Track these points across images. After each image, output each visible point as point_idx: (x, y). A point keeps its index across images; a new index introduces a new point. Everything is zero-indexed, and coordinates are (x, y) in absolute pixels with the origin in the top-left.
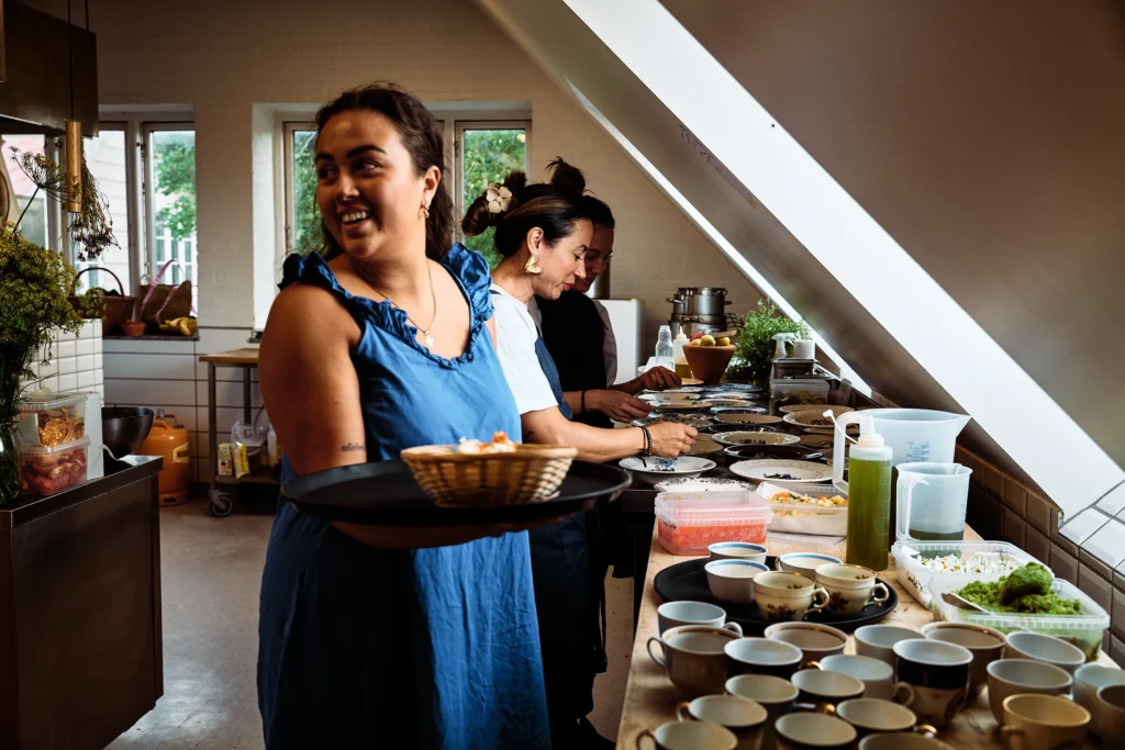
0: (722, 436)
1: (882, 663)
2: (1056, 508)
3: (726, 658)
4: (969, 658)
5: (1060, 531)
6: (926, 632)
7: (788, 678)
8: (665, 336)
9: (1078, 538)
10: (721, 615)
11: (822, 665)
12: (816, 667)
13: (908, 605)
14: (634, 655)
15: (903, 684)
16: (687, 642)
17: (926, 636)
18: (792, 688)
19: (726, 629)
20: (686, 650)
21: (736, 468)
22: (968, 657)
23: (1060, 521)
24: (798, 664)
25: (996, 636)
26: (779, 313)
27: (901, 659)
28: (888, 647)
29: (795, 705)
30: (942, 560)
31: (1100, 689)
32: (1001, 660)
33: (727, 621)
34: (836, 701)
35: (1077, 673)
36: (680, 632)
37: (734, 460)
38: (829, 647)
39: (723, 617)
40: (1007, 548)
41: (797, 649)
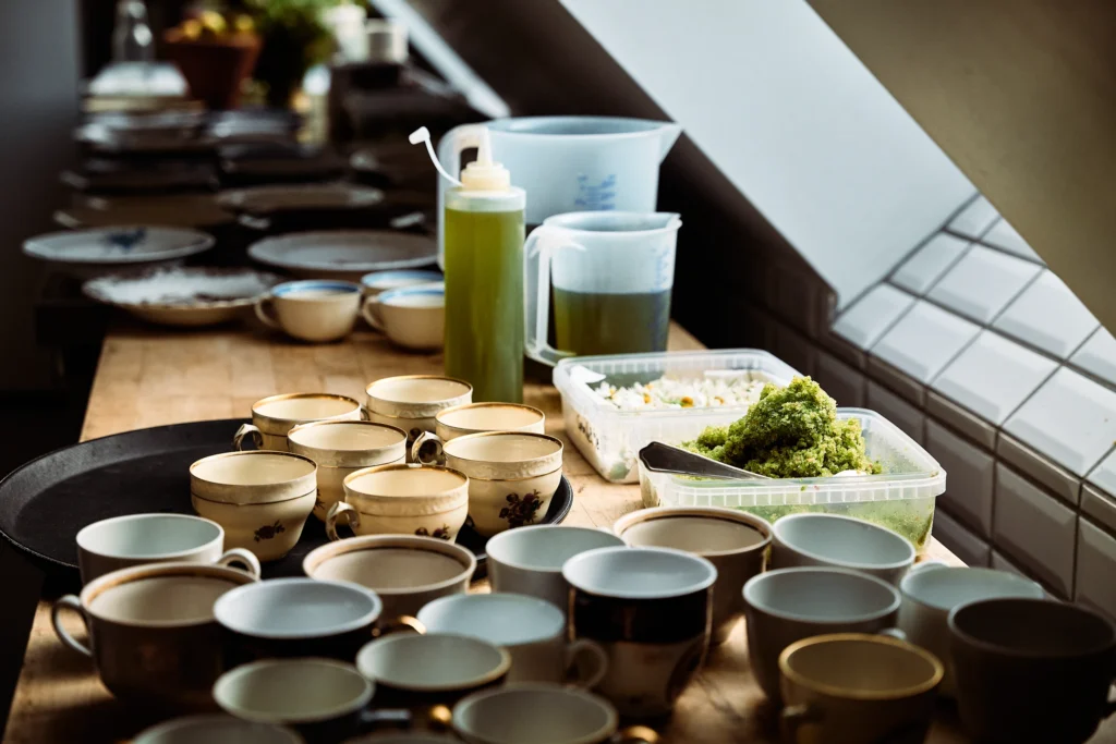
0: (237, 197)
1: (542, 604)
3: (216, 630)
4: (711, 577)
5: (834, 328)
6: (625, 530)
7: (351, 658)
10: (215, 535)
11: (424, 622)
12: (410, 628)
13: (585, 480)
14: (33, 635)
15: (584, 643)
17: (624, 538)
18: (359, 681)
19: (224, 566)
21: (262, 251)
22: (706, 575)
23: (832, 311)
24: (372, 625)
25: (756, 526)
27: (580, 593)
28: (552, 569)
29: (368, 716)
30: (645, 390)
31: (954, 610)
32: (765, 575)
33: (227, 545)
34: (450, 697)
35: (906, 582)
36: (121, 582)
37: (257, 236)
38: (437, 581)
39: (219, 542)
40: (760, 362)
41: (370, 593)
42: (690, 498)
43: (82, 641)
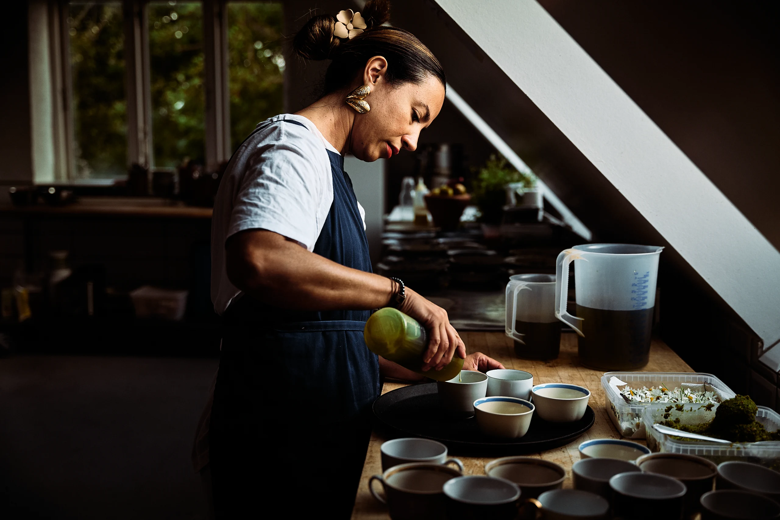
1: (598, 497)
2: (755, 339)
4: (684, 491)
5: (760, 359)
6: (641, 463)
8: (409, 187)
9: (777, 365)
10: (443, 452)
11: (541, 502)
14: (359, 491)
16: (409, 481)
17: (641, 468)
19: (446, 466)
20: (409, 490)
22: (681, 490)
23: (759, 351)
24: (517, 502)
25: (708, 466)
26: (509, 167)
27: (618, 493)
28: (604, 480)
32: (713, 491)
33: (449, 455)
36: (401, 470)
38: (547, 482)
39: (445, 453)
40: (711, 380)
41: (515, 485)
42: (678, 450)
43: (381, 495)
